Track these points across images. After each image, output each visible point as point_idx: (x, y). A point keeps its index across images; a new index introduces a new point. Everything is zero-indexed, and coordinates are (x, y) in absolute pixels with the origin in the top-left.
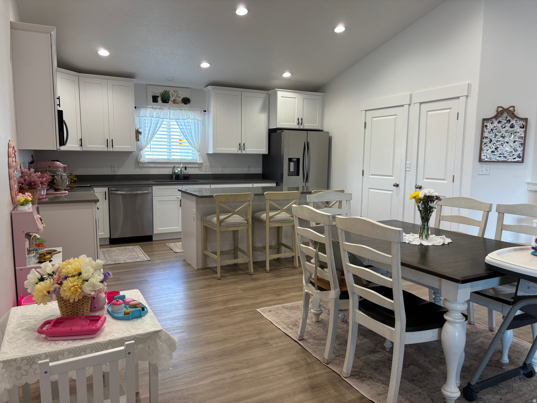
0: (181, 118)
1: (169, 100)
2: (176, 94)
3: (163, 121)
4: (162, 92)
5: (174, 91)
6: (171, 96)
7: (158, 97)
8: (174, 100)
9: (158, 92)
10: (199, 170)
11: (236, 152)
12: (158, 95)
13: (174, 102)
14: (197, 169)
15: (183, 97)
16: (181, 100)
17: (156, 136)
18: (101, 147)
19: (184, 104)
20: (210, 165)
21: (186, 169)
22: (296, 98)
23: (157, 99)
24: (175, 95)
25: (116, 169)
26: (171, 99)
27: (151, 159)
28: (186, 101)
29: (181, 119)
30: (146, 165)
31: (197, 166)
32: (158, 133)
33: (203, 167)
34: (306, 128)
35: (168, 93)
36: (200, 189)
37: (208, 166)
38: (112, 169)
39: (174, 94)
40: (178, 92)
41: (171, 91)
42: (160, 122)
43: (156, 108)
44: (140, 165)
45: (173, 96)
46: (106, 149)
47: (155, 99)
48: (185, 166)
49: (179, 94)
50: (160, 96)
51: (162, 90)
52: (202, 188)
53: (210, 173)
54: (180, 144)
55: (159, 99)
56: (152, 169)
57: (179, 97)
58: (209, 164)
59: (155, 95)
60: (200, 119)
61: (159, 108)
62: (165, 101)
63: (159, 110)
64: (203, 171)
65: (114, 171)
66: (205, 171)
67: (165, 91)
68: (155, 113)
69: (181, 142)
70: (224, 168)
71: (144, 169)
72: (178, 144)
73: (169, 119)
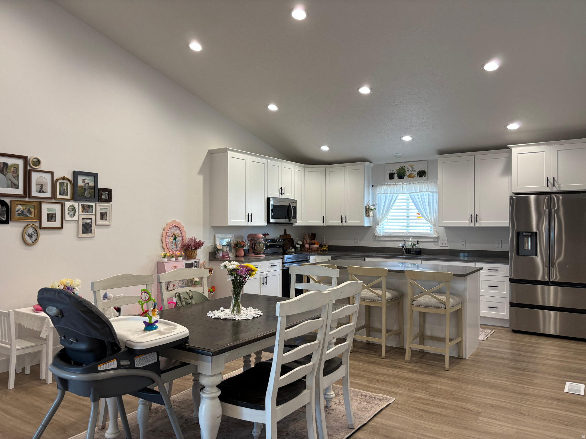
0: (414, 191)
1: (404, 175)
2: (412, 168)
3: (397, 196)
4: (398, 169)
5: (409, 166)
6: (406, 171)
7: (395, 173)
8: (410, 175)
9: (394, 169)
10: (435, 244)
11: (468, 225)
12: (394, 172)
13: (410, 176)
14: (433, 244)
15: (418, 171)
16: (416, 173)
17: (391, 211)
18: (337, 223)
19: (419, 177)
20: (448, 240)
21: (418, 243)
22: (544, 152)
23: (393, 176)
24: (411, 170)
25: (358, 241)
26: (406, 174)
27: (388, 232)
28: (422, 174)
29: (414, 193)
30: (382, 239)
31: (432, 240)
32: (394, 208)
33: (439, 242)
34: (563, 189)
35: (404, 169)
36: (436, 265)
37: (445, 240)
38: (355, 241)
39: (409, 169)
40: (413, 166)
41: (407, 166)
42: (394, 198)
43: (391, 185)
44: (377, 239)
45: (408, 171)
46: (341, 224)
47: (392, 176)
48: (416, 240)
49: (414, 168)
50: (396, 173)
51: (398, 167)
52: (439, 265)
53: (448, 248)
54: (417, 218)
55: (396, 175)
56: (388, 243)
57: (415, 171)
58: (447, 238)
59: (392, 172)
60: (435, 191)
61: (393, 185)
62: (401, 176)
63: (393, 186)
64: (439, 246)
65: (356, 243)
66: (442, 245)
67: (401, 167)
68: (389, 189)
69: (418, 215)
70: (465, 244)
71: (381, 243)
72: (416, 218)
73: (402, 194)
